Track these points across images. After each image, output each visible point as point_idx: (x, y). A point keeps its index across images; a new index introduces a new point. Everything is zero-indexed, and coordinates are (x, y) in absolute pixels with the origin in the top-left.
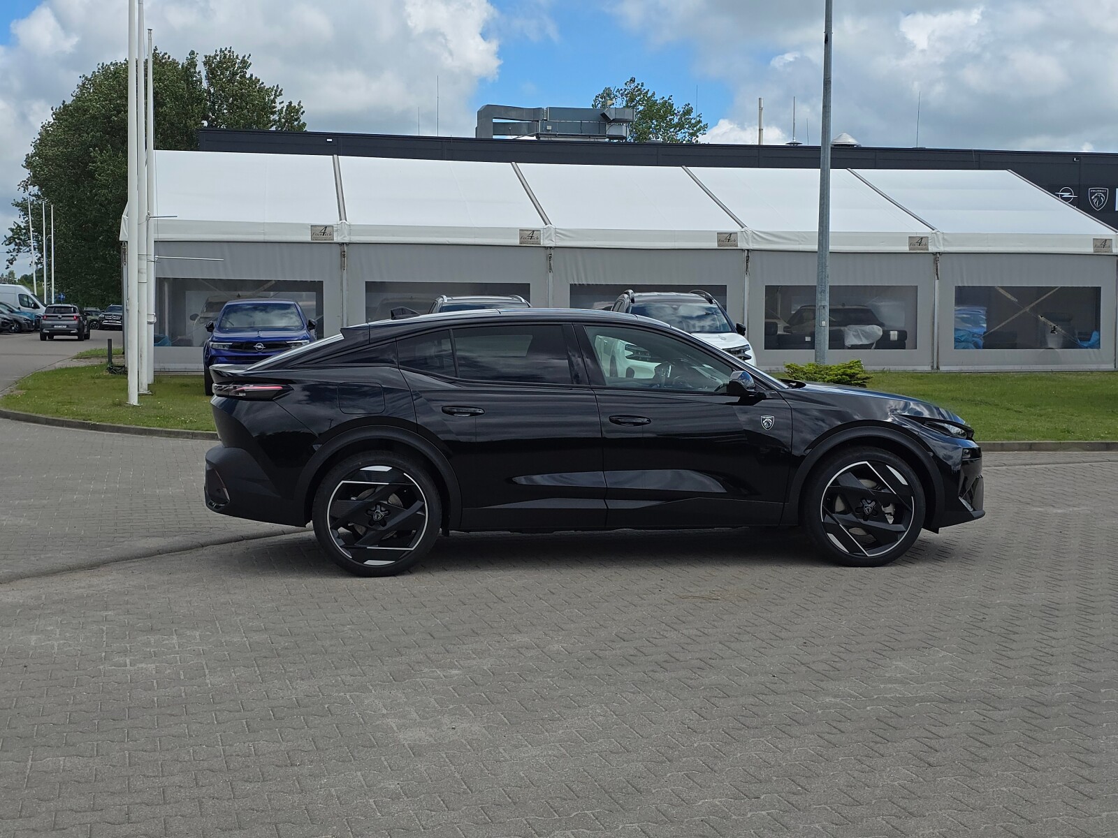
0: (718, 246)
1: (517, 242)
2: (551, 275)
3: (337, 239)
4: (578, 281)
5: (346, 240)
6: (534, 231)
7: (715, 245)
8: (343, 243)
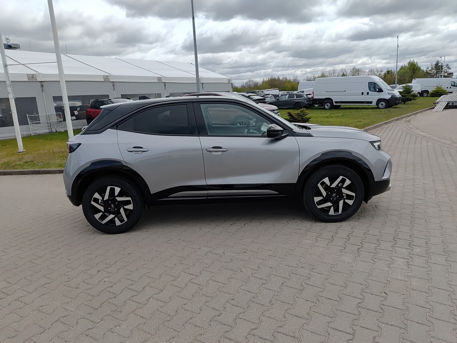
0: (158, 81)
1: (103, 80)
2: (114, 91)
3: (39, 80)
4: (123, 93)
5: (43, 80)
6: (107, 76)
7: (157, 81)
8: (41, 81)
